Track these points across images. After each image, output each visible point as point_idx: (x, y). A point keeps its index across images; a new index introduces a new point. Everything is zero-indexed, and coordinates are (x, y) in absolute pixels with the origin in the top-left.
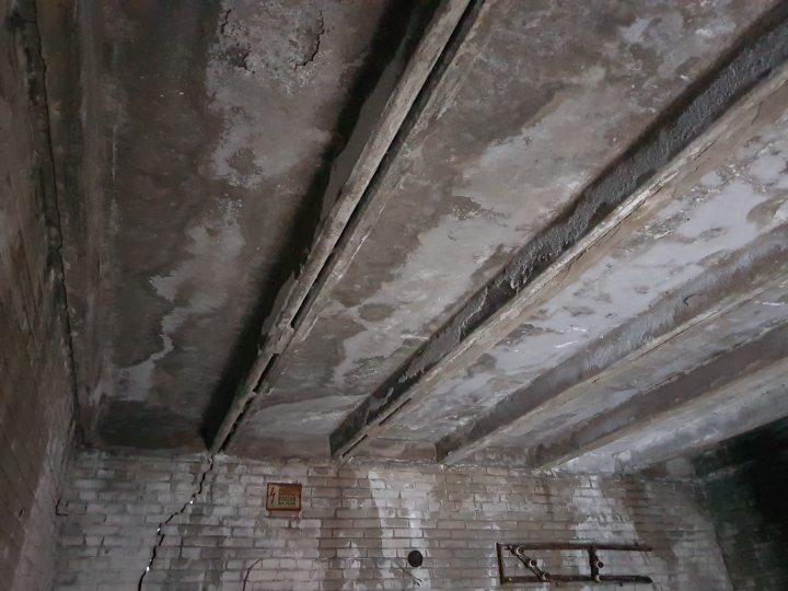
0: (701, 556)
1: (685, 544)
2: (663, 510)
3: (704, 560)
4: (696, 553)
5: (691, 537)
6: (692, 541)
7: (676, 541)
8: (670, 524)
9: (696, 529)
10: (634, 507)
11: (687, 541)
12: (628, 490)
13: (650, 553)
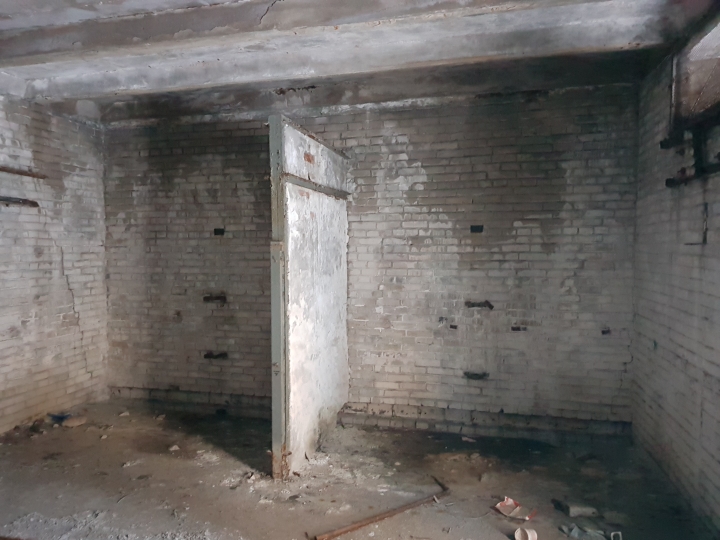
0: (86, 190)
1: (76, 178)
2: (63, 145)
3: (89, 194)
4: (84, 187)
5: (82, 173)
6: (82, 176)
7: (68, 174)
8: (67, 159)
9: (88, 167)
10: (36, 136)
11: (77, 175)
12: (33, 119)
13: (41, 180)
